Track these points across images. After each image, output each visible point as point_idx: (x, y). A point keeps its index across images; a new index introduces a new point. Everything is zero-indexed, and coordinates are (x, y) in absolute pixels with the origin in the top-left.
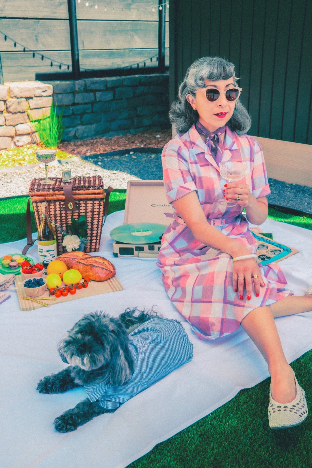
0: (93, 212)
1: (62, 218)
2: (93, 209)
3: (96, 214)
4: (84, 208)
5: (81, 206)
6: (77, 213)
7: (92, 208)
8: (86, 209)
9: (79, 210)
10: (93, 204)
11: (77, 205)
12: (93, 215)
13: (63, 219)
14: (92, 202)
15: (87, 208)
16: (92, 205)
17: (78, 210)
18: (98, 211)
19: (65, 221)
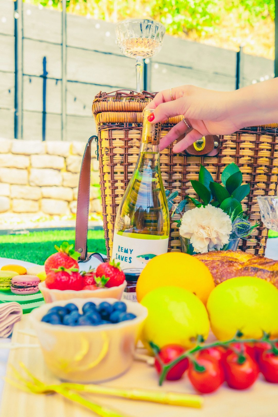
0: (254, 165)
1: (174, 178)
2: (255, 158)
3: (262, 172)
4: (233, 152)
5: (226, 148)
6: (213, 165)
7: (251, 153)
8: (237, 157)
9: (219, 156)
10: (257, 143)
11: (216, 143)
12: (253, 176)
13: (175, 181)
14: (252, 138)
15: (242, 152)
16: (252, 146)
17: (216, 156)
18: (268, 164)
19: (180, 188)
